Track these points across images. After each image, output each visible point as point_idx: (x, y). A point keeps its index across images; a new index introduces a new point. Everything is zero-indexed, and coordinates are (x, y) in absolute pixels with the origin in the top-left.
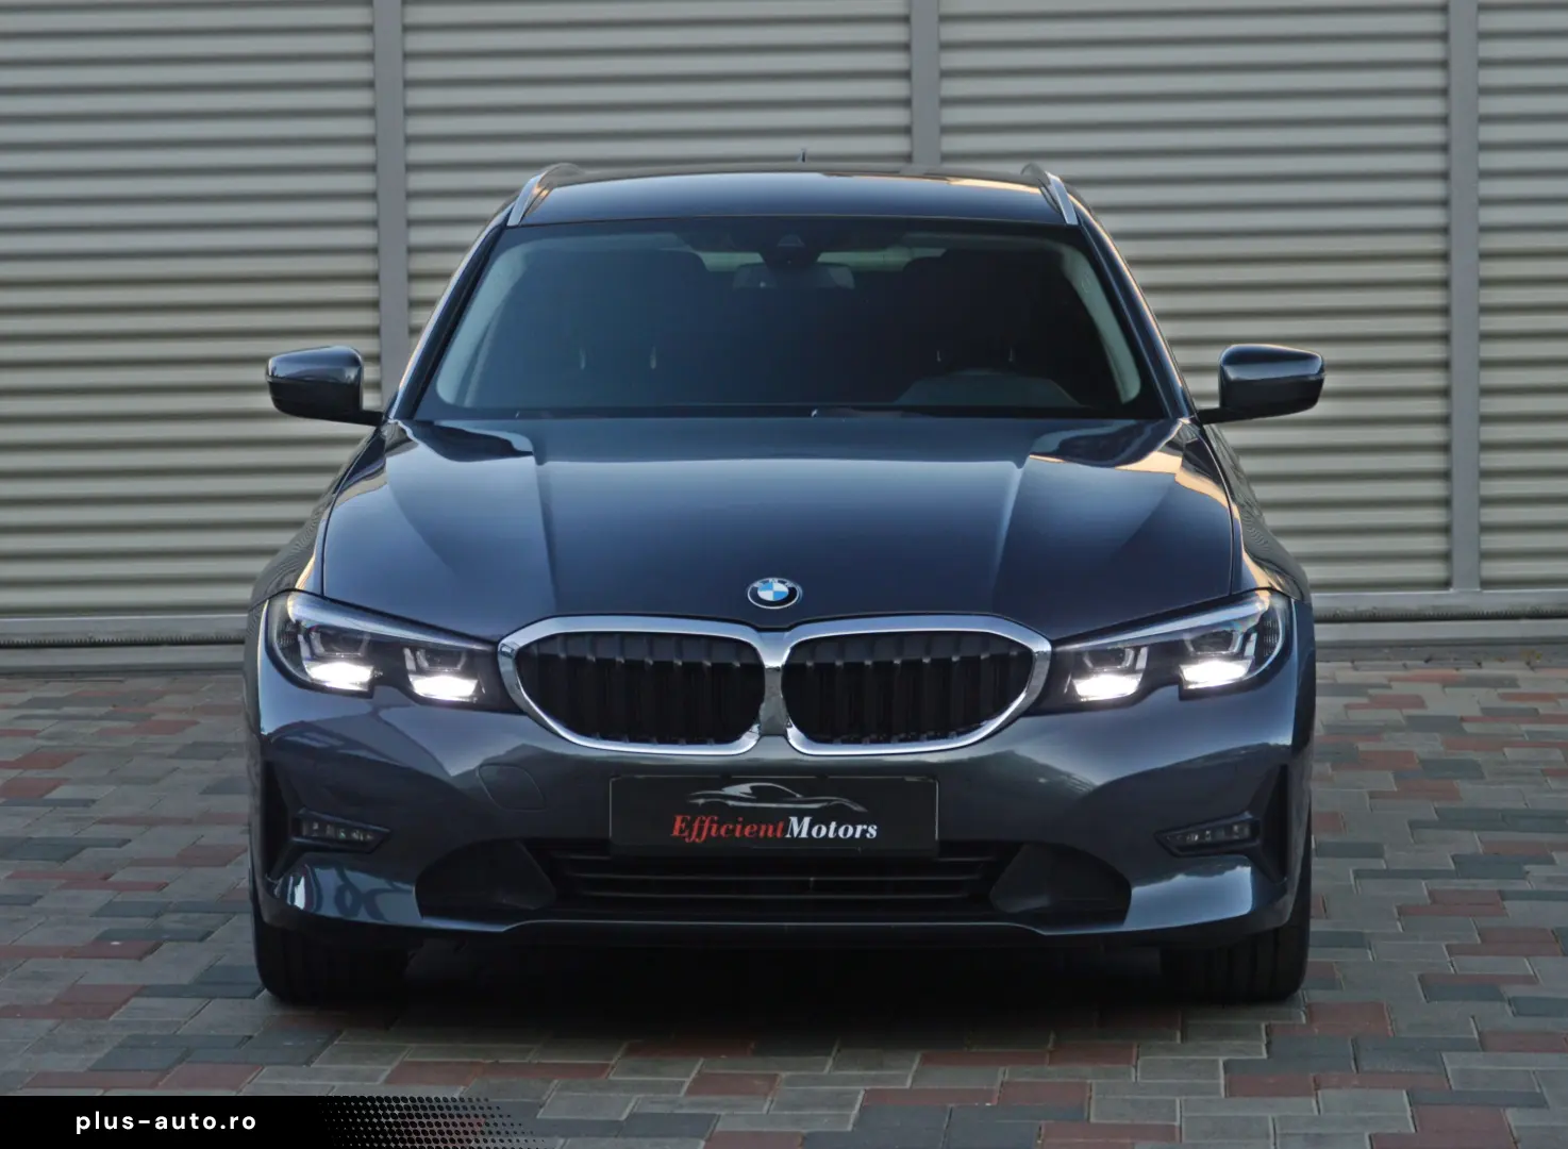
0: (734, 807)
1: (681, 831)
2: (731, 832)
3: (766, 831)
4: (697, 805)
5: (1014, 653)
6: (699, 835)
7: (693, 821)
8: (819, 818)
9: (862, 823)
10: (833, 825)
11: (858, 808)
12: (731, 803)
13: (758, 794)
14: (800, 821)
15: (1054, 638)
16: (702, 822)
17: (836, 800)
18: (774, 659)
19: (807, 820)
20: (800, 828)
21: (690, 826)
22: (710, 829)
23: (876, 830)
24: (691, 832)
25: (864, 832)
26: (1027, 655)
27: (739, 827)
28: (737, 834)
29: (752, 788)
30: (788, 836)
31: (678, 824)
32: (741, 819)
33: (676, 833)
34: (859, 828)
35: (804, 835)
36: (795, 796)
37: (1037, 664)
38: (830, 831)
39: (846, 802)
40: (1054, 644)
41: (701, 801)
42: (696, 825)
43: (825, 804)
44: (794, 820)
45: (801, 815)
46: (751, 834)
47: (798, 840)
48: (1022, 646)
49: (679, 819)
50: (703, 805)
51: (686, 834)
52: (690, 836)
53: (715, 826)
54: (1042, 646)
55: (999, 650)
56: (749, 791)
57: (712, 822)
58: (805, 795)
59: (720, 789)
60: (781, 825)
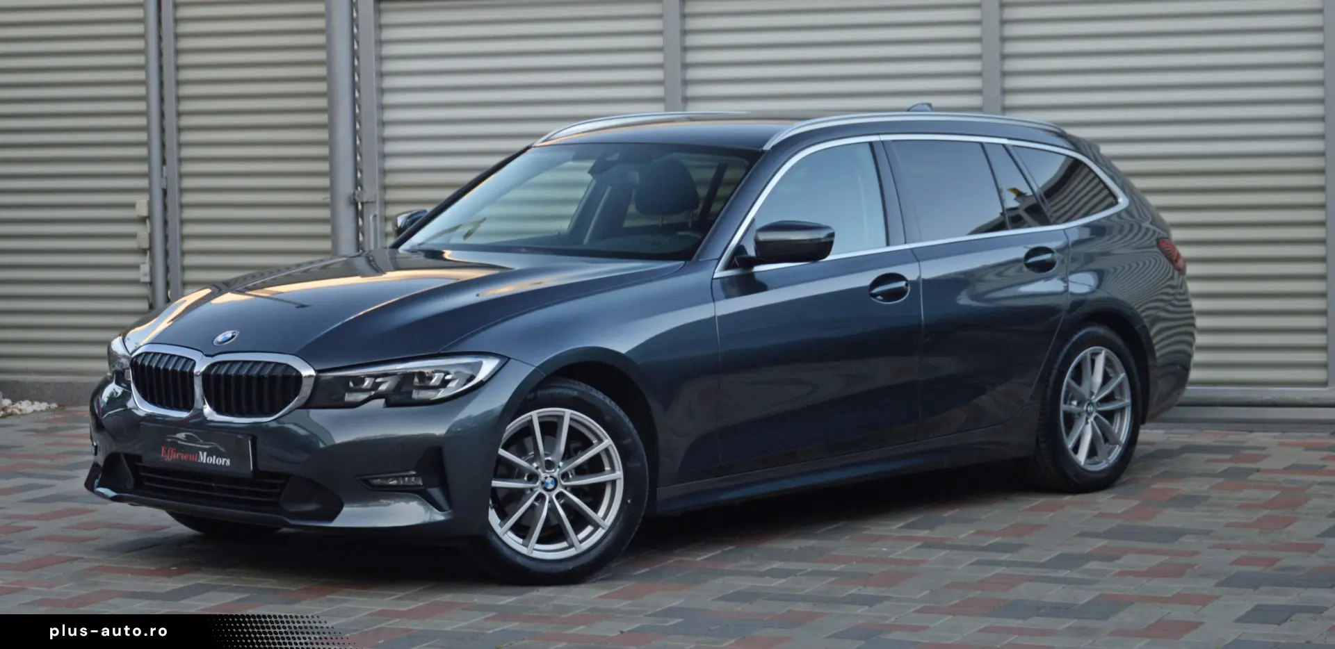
0: (181, 444)
1: (164, 455)
2: (180, 456)
3: (192, 458)
4: (167, 442)
5: (294, 374)
7: (167, 450)
8: (210, 453)
9: (224, 458)
10: (214, 457)
11: (222, 450)
12: (179, 442)
13: (189, 439)
14: (203, 454)
15: (317, 369)
16: (171, 450)
18: (200, 368)
19: (205, 453)
20: (203, 458)
21: (167, 452)
22: (173, 454)
23: (230, 462)
24: (169, 457)
25: (225, 462)
26: (299, 377)
27: (182, 454)
28: (182, 459)
29: (186, 435)
30: (199, 461)
31: (163, 451)
32: (183, 451)
33: (162, 456)
34: (224, 460)
35: (204, 461)
36: (200, 441)
37: (305, 382)
38: (213, 460)
39: (219, 447)
40: (318, 371)
41: (169, 440)
42: (169, 451)
43: (214, 446)
44: (201, 453)
45: (203, 450)
46: (186, 459)
47: (202, 464)
48: (298, 372)
49: (163, 448)
50: (171, 442)
51: (166, 456)
52: (167, 458)
54: (307, 372)
55: (288, 373)
56: (184, 436)
57: (174, 451)
58: (204, 440)
59: (175, 434)
60: (196, 455)
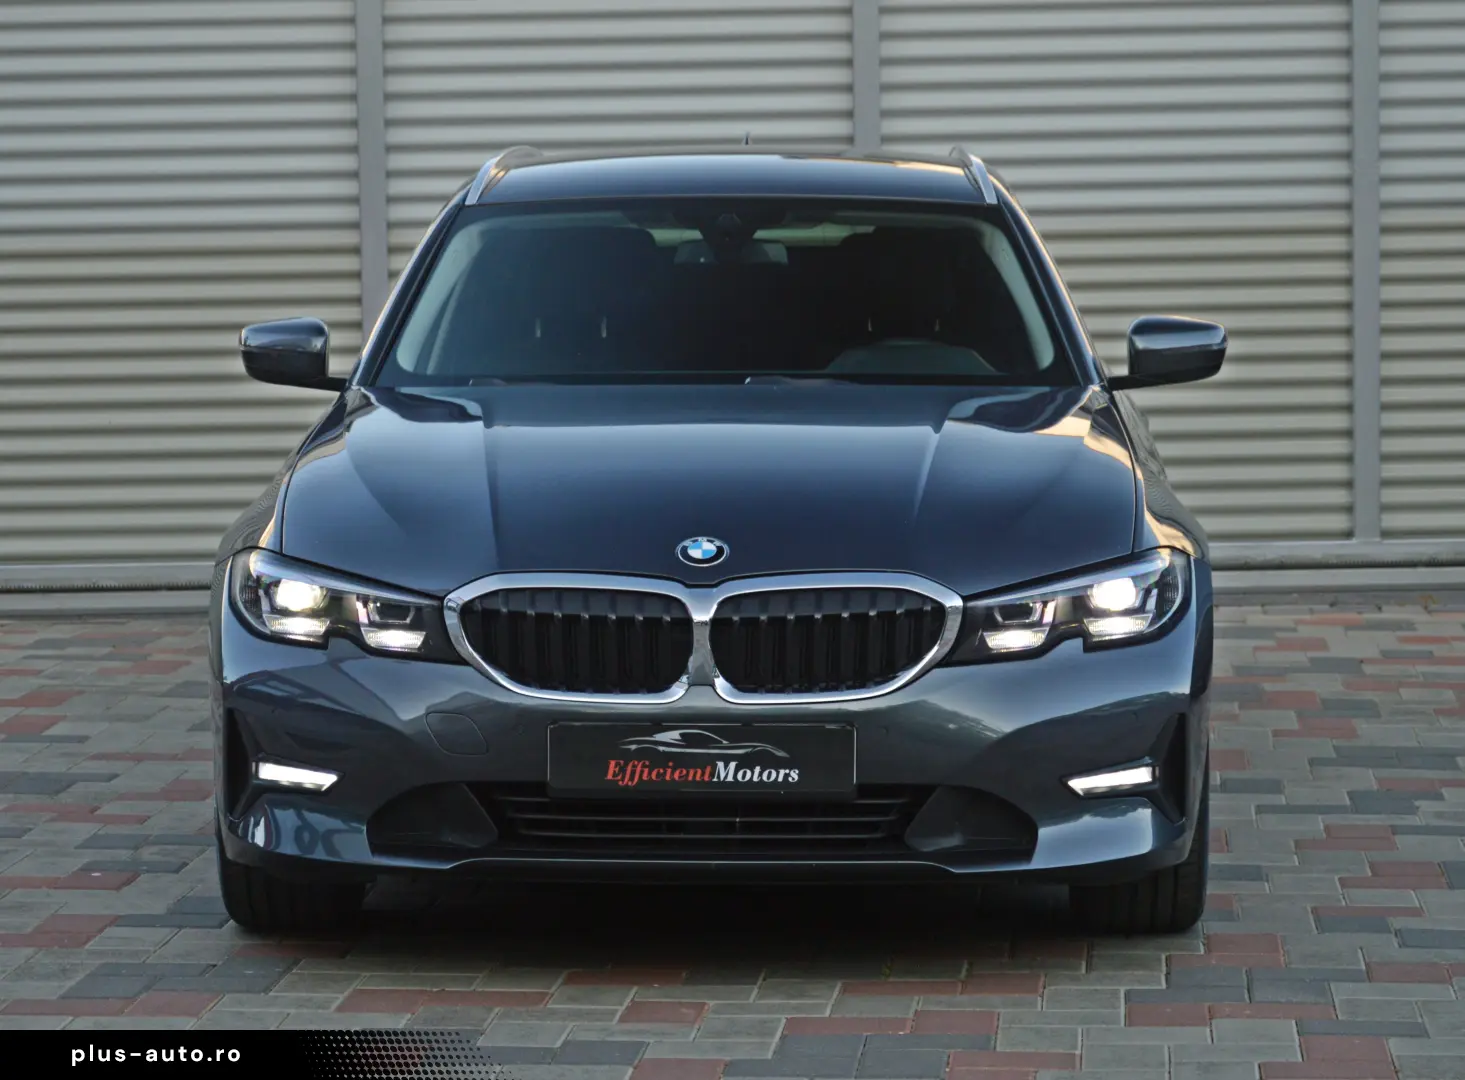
0: (664, 752)
1: (615, 775)
2: (661, 776)
3: (695, 775)
4: (630, 750)
6: (632, 778)
7: (626, 765)
8: (745, 762)
9: (785, 769)
10: (757, 769)
11: (781, 754)
12: (661, 748)
13: (687, 740)
14: (726, 766)
15: (965, 594)
16: (634, 766)
17: (760, 746)
18: (702, 614)
19: (733, 765)
20: (726, 772)
21: (623, 770)
22: (642, 772)
23: (798, 775)
24: (625, 775)
25: (787, 776)
26: (940, 610)
27: (669, 770)
28: (668, 778)
29: (681, 735)
30: (715, 780)
31: (612, 768)
32: (671, 764)
33: (610, 777)
34: (782, 772)
36: (721, 743)
38: (755, 775)
39: (769, 748)
40: (965, 599)
41: (633, 747)
42: (629, 768)
43: (750, 750)
44: (721, 765)
45: (727, 760)
46: (680, 777)
47: (724, 784)
49: (613, 763)
50: (636, 749)
51: (619, 778)
52: (623, 779)
53: (646, 770)
54: (954, 602)
56: (679, 737)
57: (644, 766)
58: (733, 740)
59: (651, 736)
60: (708, 770)
